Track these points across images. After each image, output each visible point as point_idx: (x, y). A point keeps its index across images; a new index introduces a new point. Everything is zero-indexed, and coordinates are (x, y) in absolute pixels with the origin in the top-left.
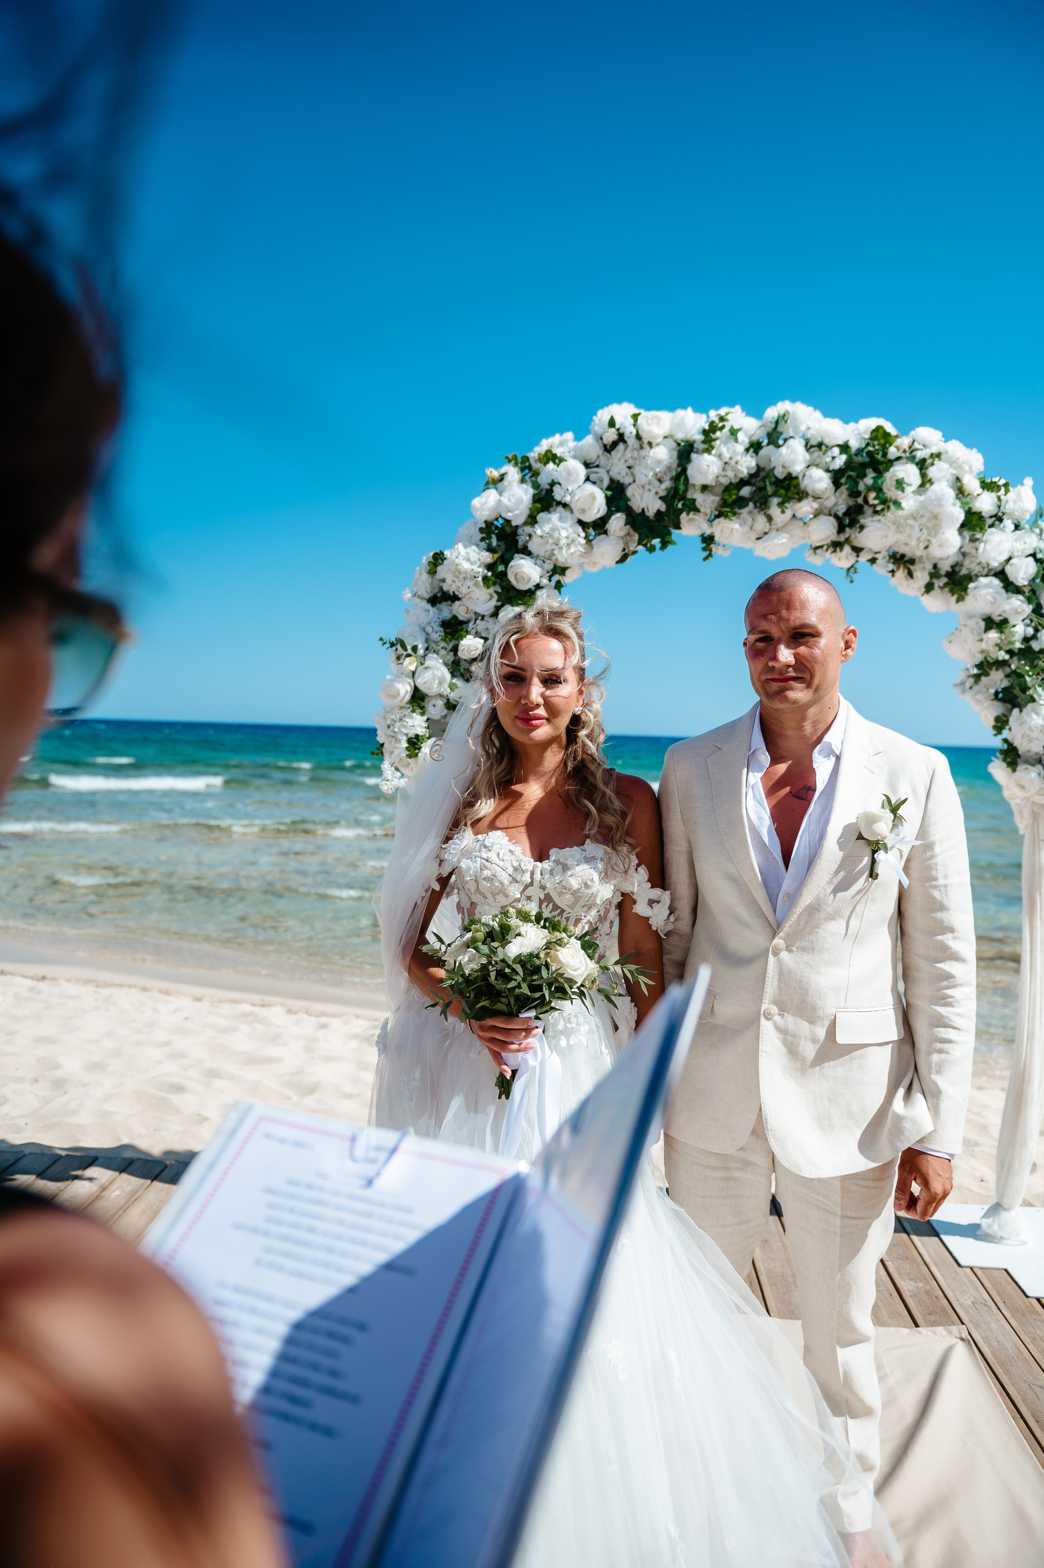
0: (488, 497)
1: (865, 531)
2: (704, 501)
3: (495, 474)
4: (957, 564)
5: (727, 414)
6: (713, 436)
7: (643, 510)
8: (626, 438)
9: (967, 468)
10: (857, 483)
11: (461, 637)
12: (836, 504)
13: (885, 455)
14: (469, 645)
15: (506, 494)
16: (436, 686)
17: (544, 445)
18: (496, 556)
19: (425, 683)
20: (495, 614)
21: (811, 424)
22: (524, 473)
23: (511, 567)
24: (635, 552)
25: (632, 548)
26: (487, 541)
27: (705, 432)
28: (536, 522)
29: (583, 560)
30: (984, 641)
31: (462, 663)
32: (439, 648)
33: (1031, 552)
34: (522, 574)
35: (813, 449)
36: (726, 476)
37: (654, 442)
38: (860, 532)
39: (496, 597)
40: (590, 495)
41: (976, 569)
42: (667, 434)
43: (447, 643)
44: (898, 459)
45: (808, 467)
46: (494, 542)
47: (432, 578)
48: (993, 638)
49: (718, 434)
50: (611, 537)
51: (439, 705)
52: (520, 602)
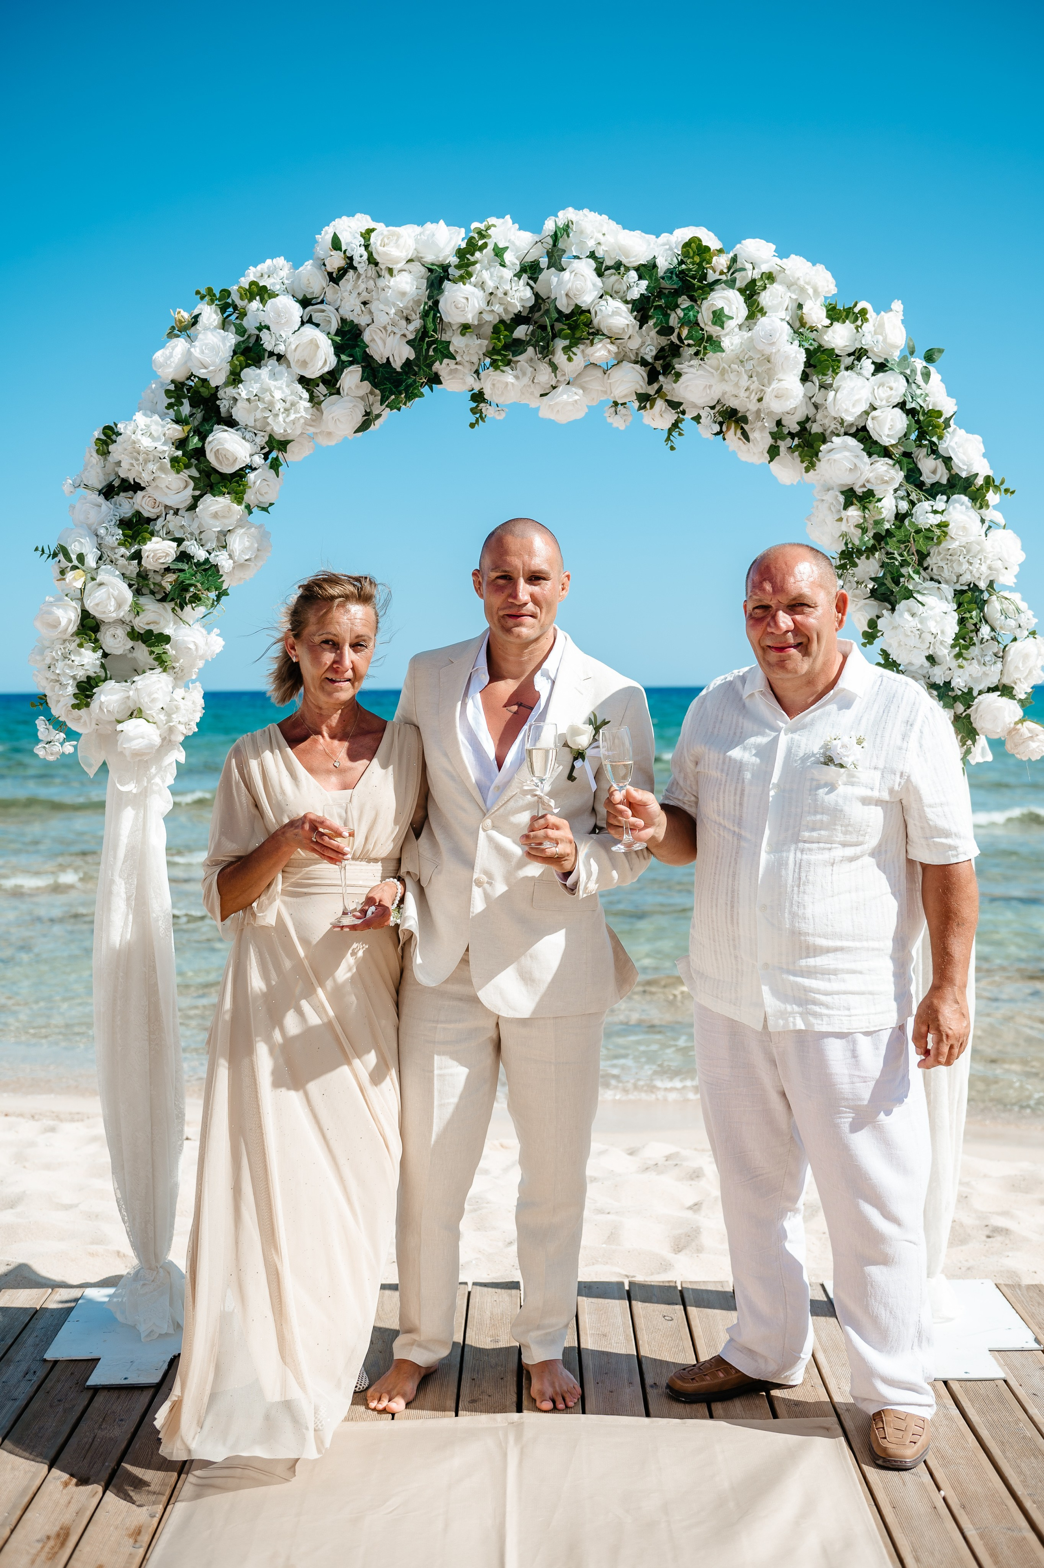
0: (173, 349)
1: (682, 379)
2: (467, 346)
3: (186, 316)
4: (808, 419)
5: (488, 228)
6: (472, 259)
7: (388, 359)
8: (355, 264)
9: (810, 291)
10: (667, 316)
11: (144, 541)
12: (643, 343)
13: (704, 277)
14: (154, 551)
15: (196, 343)
16: (112, 609)
17: (252, 274)
18: (187, 428)
19: (97, 605)
20: (193, 507)
21: (602, 239)
22: (227, 313)
23: (210, 442)
24: (378, 416)
25: (376, 412)
26: (176, 408)
27: (461, 253)
28: (241, 381)
29: (312, 430)
30: (845, 520)
31: (151, 575)
32: (118, 556)
33: (900, 400)
34: (224, 453)
35: (607, 273)
36: (493, 311)
37: (396, 267)
38: (676, 381)
39: (192, 484)
40: (311, 341)
41: (833, 426)
42: (409, 257)
43: (127, 548)
44: (717, 282)
45: (601, 297)
46: (186, 409)
47: (105, 460)
48: (852, 516)
49: (478, 254)
50: (346, 398)
51: (120, 635)
52: (224, 490)
